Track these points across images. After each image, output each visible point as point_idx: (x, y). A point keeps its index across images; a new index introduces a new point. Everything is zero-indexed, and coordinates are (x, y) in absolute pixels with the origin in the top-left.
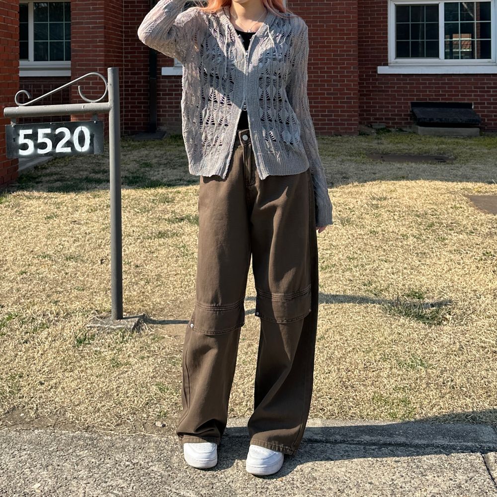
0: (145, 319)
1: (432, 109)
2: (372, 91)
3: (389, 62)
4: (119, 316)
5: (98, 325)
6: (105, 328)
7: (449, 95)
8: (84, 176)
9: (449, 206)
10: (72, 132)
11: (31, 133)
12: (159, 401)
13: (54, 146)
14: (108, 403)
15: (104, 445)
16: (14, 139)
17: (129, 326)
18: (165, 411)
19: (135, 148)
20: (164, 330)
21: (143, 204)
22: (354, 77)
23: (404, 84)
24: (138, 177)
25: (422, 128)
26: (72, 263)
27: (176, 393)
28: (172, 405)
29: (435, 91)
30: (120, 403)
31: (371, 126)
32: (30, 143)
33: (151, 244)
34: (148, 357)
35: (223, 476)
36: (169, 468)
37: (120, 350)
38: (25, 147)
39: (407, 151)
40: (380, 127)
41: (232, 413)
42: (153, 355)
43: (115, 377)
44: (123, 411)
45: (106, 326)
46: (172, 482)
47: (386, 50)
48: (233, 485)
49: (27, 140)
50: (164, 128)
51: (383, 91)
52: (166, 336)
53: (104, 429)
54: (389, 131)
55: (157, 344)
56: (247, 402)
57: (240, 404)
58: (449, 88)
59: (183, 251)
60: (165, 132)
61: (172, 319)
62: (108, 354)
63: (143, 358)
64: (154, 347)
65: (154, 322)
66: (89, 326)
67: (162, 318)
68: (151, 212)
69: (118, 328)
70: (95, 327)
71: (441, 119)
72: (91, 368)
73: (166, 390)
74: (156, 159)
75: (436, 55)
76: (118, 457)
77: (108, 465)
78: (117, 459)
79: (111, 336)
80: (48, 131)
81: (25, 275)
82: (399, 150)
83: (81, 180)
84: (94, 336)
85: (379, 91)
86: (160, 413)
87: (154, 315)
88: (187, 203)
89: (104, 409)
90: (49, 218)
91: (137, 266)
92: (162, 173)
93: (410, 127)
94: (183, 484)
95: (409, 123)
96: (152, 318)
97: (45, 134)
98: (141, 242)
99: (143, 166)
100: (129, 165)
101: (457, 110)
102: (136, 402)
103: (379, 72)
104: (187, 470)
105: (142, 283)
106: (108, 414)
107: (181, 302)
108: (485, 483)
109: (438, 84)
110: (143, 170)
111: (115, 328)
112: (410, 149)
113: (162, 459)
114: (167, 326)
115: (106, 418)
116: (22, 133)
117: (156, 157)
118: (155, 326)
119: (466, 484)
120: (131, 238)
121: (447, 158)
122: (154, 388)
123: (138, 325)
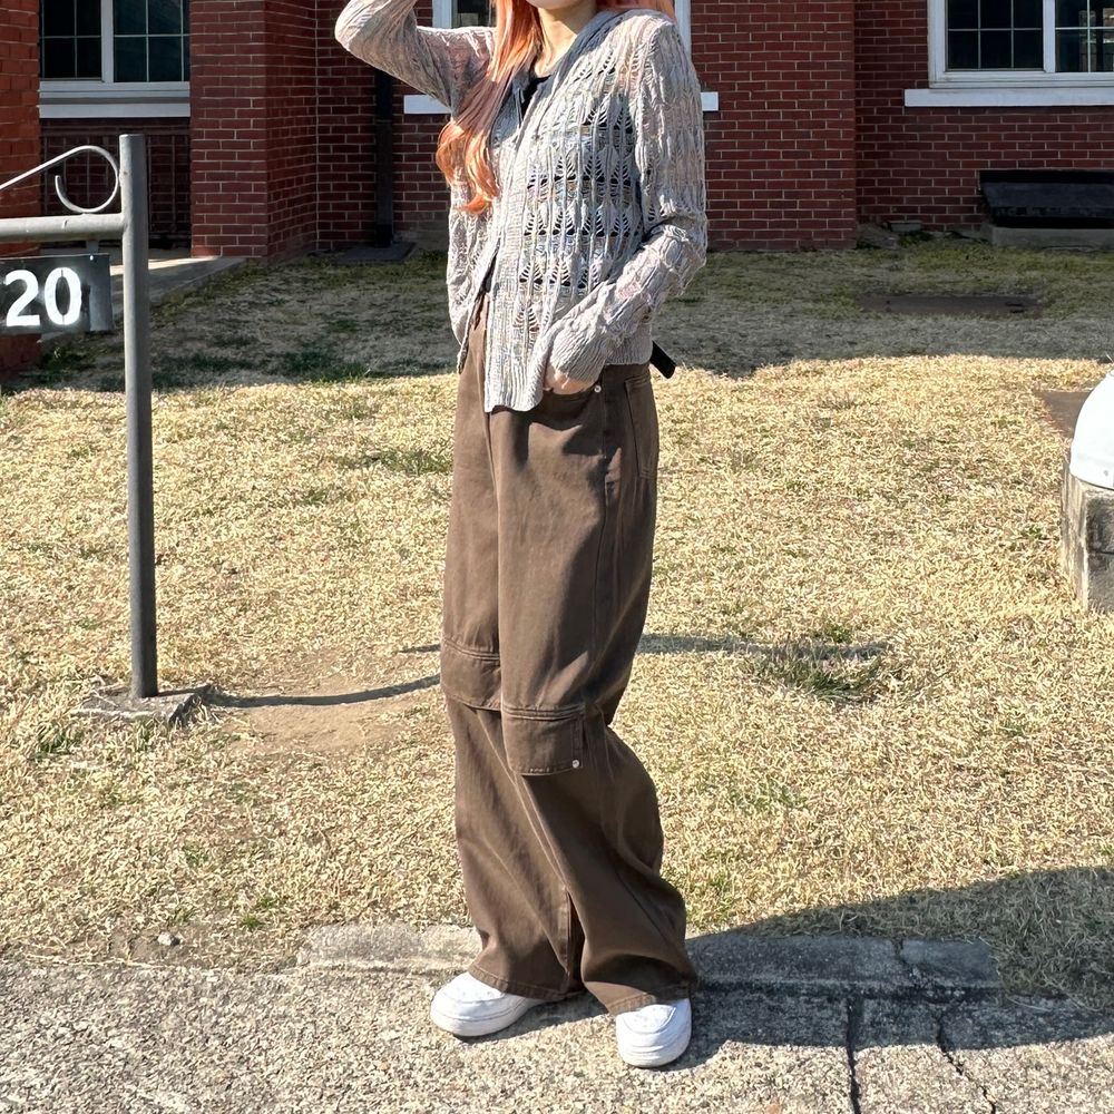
0: (209, 696)
1: (1024, 187)
2: (893, 146)
3: (931, 79)
4: (149, 689)
5: (95, 711)
6: (111, 718)
7: (1064, 154)
9: (989, 421)
10: (41, 281)
12: (179, 885)
14: (67, 892)
17: (163, 713)
18: (189, 908)
19: (334, 283)
20: (241, 723)
21: (301, 422)
22: (845, 115)
24: (315, 356)
25: (1001, 230)
26: (92, 564)
27: (222, 869)
28: (208, 895)
29: (1033, 146)
30: (93, 892)
31: (890, 227)
33: (284, 519)
34: (187, 784)
35: (262, 1059)
36: (150, 1043)
37: (130, 767)
39: (947, 287)
40: (908, 229)
41: (334, 912)
42: (200, 780)
43: (99, 831)
44: (95, 909)
45: (113, 714)
48: (275, 1080)
50: (408, 236)
51: (918, 146)
52: (244, 736)
53: (41, 952)
54: (928, 238)
55: (217, 754)
57: (356, 892)
58: (1063, 137)
59: (349, 535)
60: (414, 244)
61: (271, 694)
62: (100, 776)
63: (173, 787)
64: (209, 761)
65: (228, 702)
66: (75, 712)
67: (250, 693)
68: (313, 440)
69: (139, 718)
70: (86, 716)
72: (52, 811)
73: (201, 861)
74: (371, 312)
75: (1037, 63)
76: (45, 1015)
77: (18, 1036)
78: (42, 1021)
79: (121, 735)
82: (932, 286)
83: (181, 364)
84: (82, 734)
85: (909, 146)
86: (177, 912)
87: (235, 685)
88: (401, 418)
89: (54, 905)
90: (77, 454)
91: (234, 572)
92: (373, 347)
93: (977, 227)
94: (166, 1079)
95: (975, 219)
96: (227, 693)
98: (261, 516)
99: (336, 327)
100: (304, 324)
101: (1082, 187)
102: (128, 888)
103: (908, 104)
105: (232, 611)
106: (59, 916)
107: (304, 656)
109: (1042, 128)
110: (331, 338)
111: (132, 716)
112: (955, 283)
113: (143, 1020)
114: (257, 713)
115: (54, 926)
117: (372, 305)
118: (229, 710)
120: (242, 504)
121: (1033, 303)
122: (177, 857)
123: (185, 710)
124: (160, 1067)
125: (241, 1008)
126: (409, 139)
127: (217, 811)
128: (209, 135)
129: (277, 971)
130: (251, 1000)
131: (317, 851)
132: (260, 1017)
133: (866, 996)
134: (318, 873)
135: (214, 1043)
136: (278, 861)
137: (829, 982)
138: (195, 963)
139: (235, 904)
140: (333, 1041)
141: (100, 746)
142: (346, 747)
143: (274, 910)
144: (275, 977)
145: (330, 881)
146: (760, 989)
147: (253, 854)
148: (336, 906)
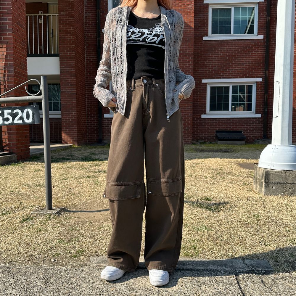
0: (65, 210)
1: (225, 134)
2: (199, 126)
3: (207, 113)
4: (50, 208)
5: (37, 212)
6: (40, 214)
7: (232, 127)
8: (62, 157)
10: (22, 112)
12: (56, 248)
13: (13, 120)
15: (14, 271)
17: (53, 213)
18: (59, 253)
19: (91, 148)
20: (72, 215)
21: (85, 167)
22: (191, 118)
23: (213, 122)
25: (220, 141)
26: (38, 188)
27: (67, 244)
28: (64, 250)
29: (226, 126)
30: (34, 249)
31: (198, 141)
33: (82, 180)
34: (59, 227)
35: (78, 288)
36: (48, 284)
37: (45, 224)
40: (202, 141)
41: (96, 253)
42: (62, 226)
43: (36, 236)
44: (35, 253)
46: (46, 291)
47: (205, 107)
48: (82, 293)
50: (105, 142)
51: (203, 126)
52: (73, 217)
53: (20, 263)
55: (66, 221)
56: (106, 248)
57: (102, 249)
58: (233, 124)
61: (80, 210)
62: (37, 225)
63: (55, 227)
65: (69, 211)
66: (32, 213)
67: (74, 210)
69: (48, 214)
70: (35, 213)
71: (228, 137)
72: (25, 232)
73: (62, 242)
75: (228, 110)
76: (19, 277)
77: (11, 282)
78: (18, 279)
79: (43, 217)
81: (12, 192)
82: (209, 149)
83: (60, 159)
84: (33, 217)
85: (202, 126)
86: (56, 254)
87: (71, 208)
90: (36, 171)
91: (71, 189)
93: (215, 142)
95: (214, 140)
96: (69, 209)
100: (85, 154)
101: (236, 134)
102: (43, 249)
103: (202, 117)
104: (58, 285)
105: (70, 195)
106: (25, 255)
107: (87, 203)
108: (236, 291)
109: (228, 122)
110: (91, 155)
111: (46, 213)
113: (46, 278)
114: (76, 213)
115: (23, 257)
117: (98, 151)
118: (69, 213)
119: (224, 291)
120: (73, 178)
122: (56, 242)
123: (59, 212)
124: (50, 290)
125: (73, 275)
126: (105, 123)
127: (66, 232)
129: (82, 267)
130: (75, 273)
131: (92, 240)
132: (78, 278)
133: (239, 272)
134: (92, 245)
135: (65, 284)
136: (82, 242)
137: (228, 269)
138: (60, 265)
139: (71, 252)
140: (98, 283)
141: (38, 219)
142: (98, 219)
143: (81, 253)
144: (82, 268)
145: (95, 246)
146: (210, 271)
147: (75, 241)
148: (97, 252)
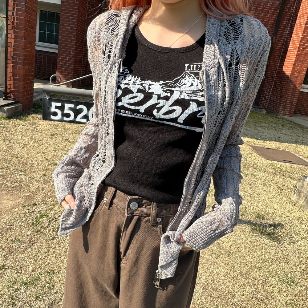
10: (88, 110)
11: (60, 106)
13: (75, 117)
16: (48, 108)
32: (59, 112)
38: (55, 114)
49: (57, 110)
80: (72, 106)
90: (53, 135)
97: (69, 108)
116: (54, 104)
128: (62, 58)
